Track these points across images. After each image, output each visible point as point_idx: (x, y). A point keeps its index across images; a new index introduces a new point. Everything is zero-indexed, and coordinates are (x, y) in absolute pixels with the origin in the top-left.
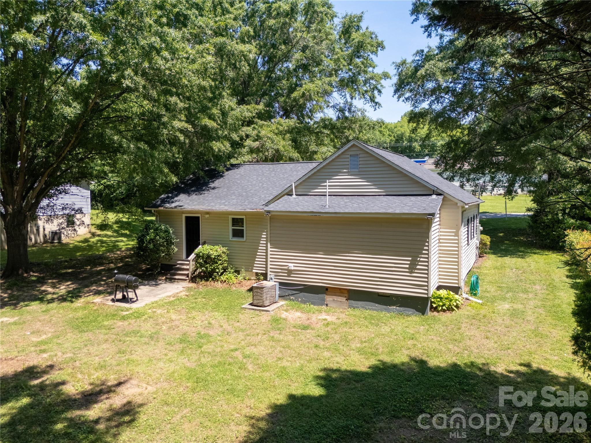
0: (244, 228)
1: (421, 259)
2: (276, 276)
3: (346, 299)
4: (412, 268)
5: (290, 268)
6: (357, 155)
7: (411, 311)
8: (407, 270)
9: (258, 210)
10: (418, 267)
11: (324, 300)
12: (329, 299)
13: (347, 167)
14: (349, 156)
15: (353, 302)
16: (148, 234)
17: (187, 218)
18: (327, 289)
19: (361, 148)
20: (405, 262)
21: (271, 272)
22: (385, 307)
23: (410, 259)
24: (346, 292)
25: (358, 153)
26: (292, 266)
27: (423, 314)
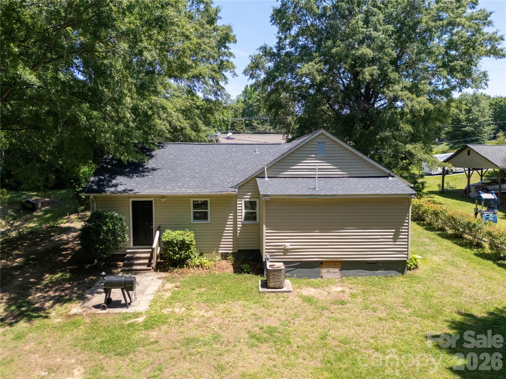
0: (209, 211)
1: (403, 230)
2: (271, 256)
3: (340, 270)
4: (396, 238)
5: (287, 247)
6: (324, 143)
7: (393, 273)
8: (392, 240)
9: (229, 193)
10: (400, 237)
11: (319, 273)
12: (324, 271)
13: (315, 152)
14: (316, 143)
15: (345, 271)
16: (106, 224)
17: (133, 202)
18: (321, 263)
19: (327, 136)
20: (389, 233)
21: (266, 252)
22: (372, 272)
23: (394, 230)
24: (339, 263)
25: (325, 140)
26: (288, 246)
27: (403, 274)
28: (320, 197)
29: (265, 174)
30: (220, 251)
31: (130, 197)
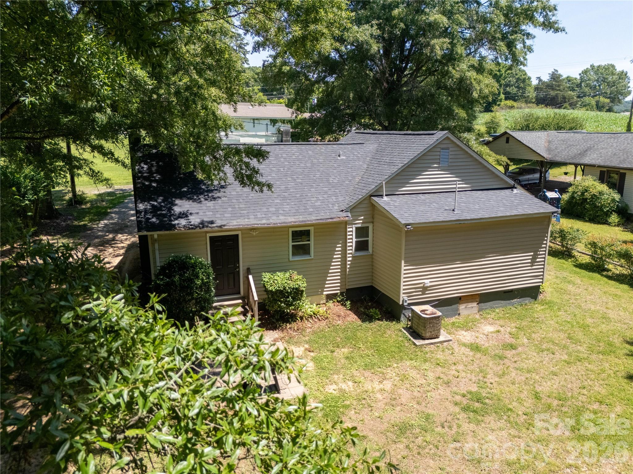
0: (312, 243)
1: (541, 253)
2: (408, 297)
3: (478, 304)
4: (533, 261)
5: (426, 285)
6: (448, 148)
7: (527, 300)
8: (529, 264)
9: (342, 219)
10: (538, 260)
11: (458, 310)
12: (462, 307)
13: (438, 161)
14: (439, 150)
15: (483, 304)
18: (460, 298)
19: (452, 141)
20: (527, 257)
21: (404, 293)
22: (508, 302)
23: (532, 254)
24: (477, 296)
25: (450, 146)
26: (428, 283)
27: (536, 300)
28: (466, 222)
29: (383, 191)
30: (325, 293)
31: (207, 232)
